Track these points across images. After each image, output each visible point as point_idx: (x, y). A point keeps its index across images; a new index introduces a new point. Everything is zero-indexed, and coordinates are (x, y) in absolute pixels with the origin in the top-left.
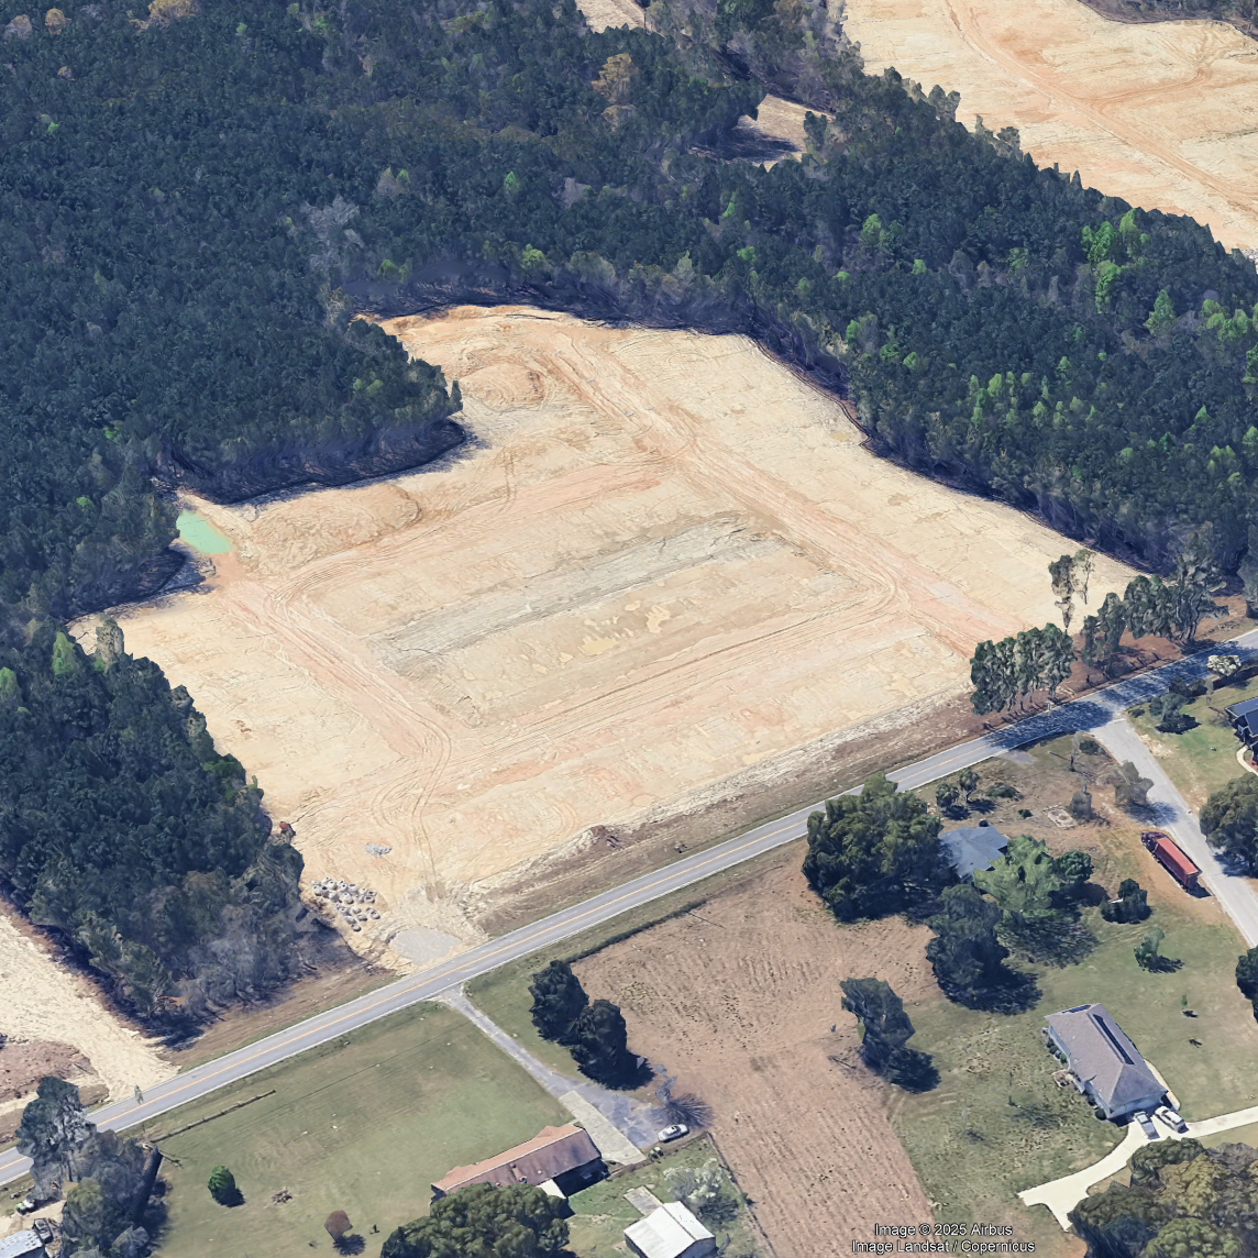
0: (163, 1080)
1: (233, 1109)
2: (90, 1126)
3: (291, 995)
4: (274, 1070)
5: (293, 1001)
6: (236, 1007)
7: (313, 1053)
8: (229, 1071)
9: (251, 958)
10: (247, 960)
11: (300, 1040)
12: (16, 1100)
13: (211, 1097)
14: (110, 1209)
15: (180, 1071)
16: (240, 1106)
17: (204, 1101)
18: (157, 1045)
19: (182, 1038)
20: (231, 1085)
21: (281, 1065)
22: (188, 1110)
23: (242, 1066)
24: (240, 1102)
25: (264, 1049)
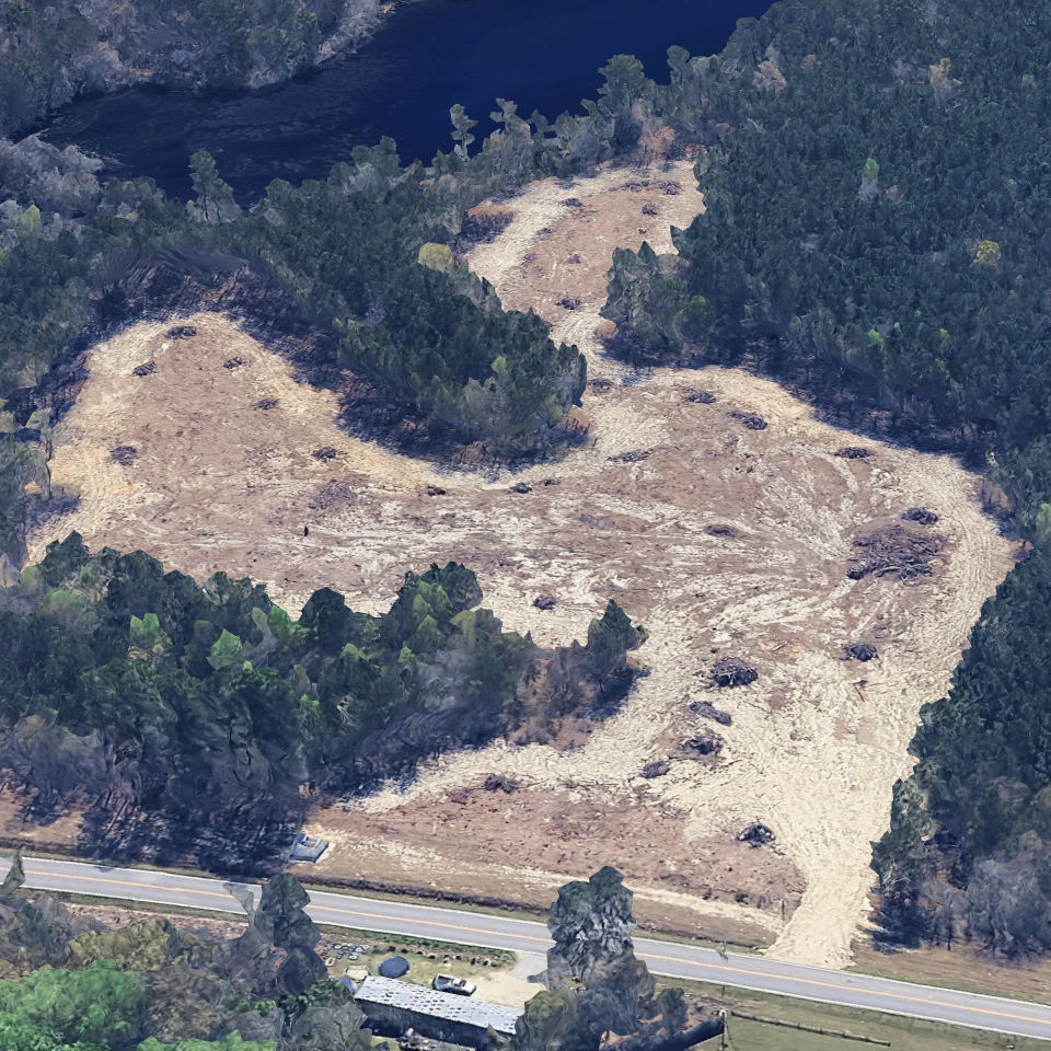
0: (825, 966)
1: (834, 1035)
2: (627, 945)
3: (1036, 967)
4: (917, 1024)
5: (1028, 974)
6: (978, 942)
7: (970, 1034)
8: (881, 997)
9: (1015, 900)
10: (1010, 900)
11: (975, 1013)
12: (700, 900)
13: (836, 1009)
14: (576, 1038)
15: (848, 968)
16: (844, 1036)
17: (827, 1010)
18: (867, 931)
19: (894, 940)
20: (864, 1011)
21: (928, 1025)
22: (804, 1008)
23: (897, 1000)
24: (848, 1032)
25: (934, 999)
